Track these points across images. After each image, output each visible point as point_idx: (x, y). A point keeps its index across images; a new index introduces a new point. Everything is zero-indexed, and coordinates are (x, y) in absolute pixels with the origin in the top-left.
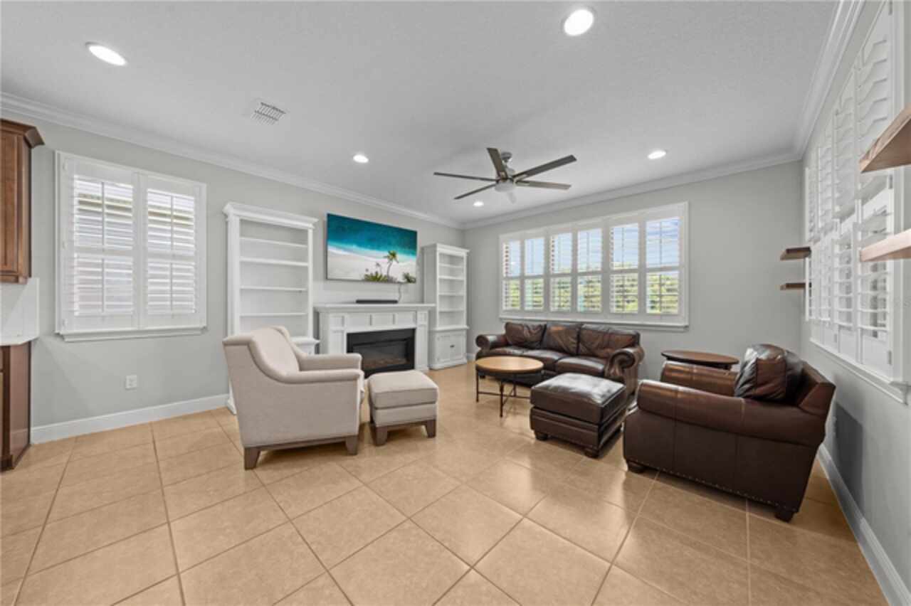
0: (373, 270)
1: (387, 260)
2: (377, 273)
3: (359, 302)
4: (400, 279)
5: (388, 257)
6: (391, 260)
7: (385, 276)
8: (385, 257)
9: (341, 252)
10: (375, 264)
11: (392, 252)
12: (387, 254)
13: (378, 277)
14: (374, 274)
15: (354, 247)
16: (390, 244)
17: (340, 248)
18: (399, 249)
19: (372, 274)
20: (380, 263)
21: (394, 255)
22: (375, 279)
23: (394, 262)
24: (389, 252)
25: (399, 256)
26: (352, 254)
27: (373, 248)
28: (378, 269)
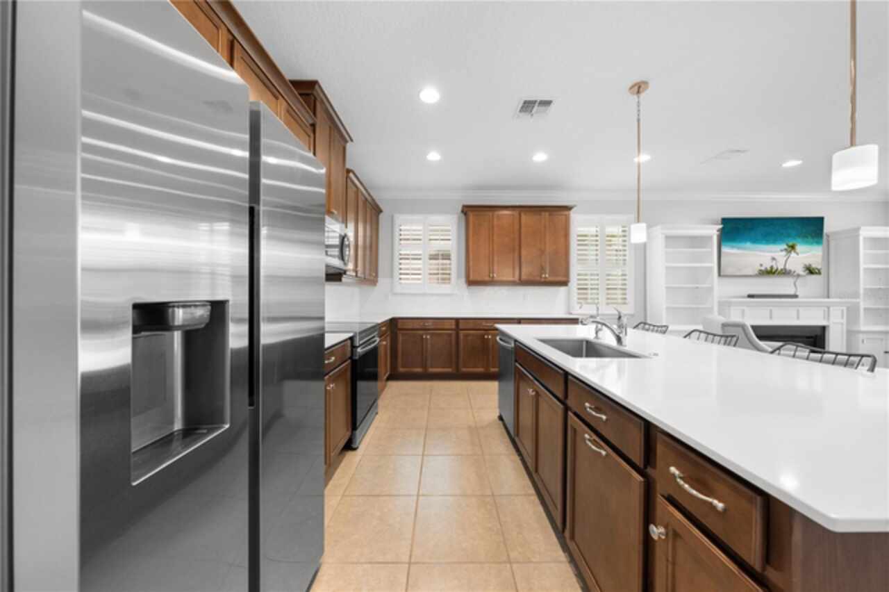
0: (767, 265)
1: (784, 253)
2: (772, 267)
3: (750, 296)
4: (800, 271)
5: (786, 250)
6: (790, 252)
7: (782, 270)
8: (782, 251)
9: (734, 251)
10: (770, 258)
11: (791, 244)
12: (785, 246)
13: (774, 270)
14: (769, 269)
15: (748, 244)
16: (789, 236)
17: (733, 247)
18: (799, 240)
19: (766, 268)
20: (776, 257)
21: (793, 247)
22: (770, 272)
23: (793, 254)
24: (787, 245)
25: (799, 248)
26: (746, 252)
27: (768, 242)
28: (774, 263)
